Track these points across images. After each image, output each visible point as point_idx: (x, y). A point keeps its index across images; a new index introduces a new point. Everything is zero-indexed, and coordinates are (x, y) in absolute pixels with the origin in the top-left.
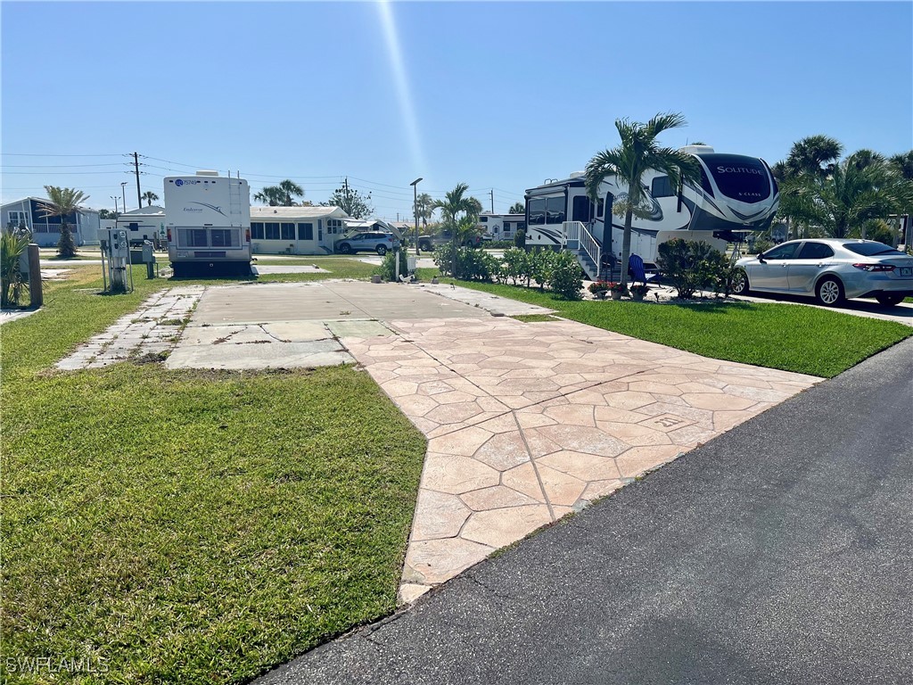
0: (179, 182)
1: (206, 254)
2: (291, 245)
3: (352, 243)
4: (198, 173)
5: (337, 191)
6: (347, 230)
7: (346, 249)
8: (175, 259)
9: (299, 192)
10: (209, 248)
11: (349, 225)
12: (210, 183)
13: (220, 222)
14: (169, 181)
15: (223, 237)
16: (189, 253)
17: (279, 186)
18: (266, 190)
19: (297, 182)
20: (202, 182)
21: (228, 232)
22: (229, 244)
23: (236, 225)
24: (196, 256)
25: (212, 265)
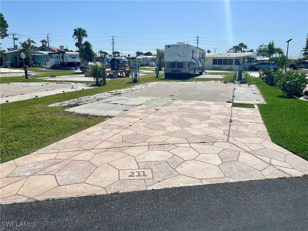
0: (169, 46)
1: (174, 71)
2: (231, 67)
3: (256, 66)
4: (177, 43)
5: (260, 46)
6: (257, 61)
7: (253, 69)
8: (166, 72)
9: (245, 47)
10: (176, 69)
11: (258, 59)
12: (178, 46)
13: (180, 60)
14: (166, 46)
15: (180, 65)
16: (169, 71)
17: (238, 45)
18: (234, 47)
19: (245, 44)
20: (176, 46)
21: (182, 63)
22: (182, 67)
23: (185, 61)
24: (172, 71)
25: (176, 74)
